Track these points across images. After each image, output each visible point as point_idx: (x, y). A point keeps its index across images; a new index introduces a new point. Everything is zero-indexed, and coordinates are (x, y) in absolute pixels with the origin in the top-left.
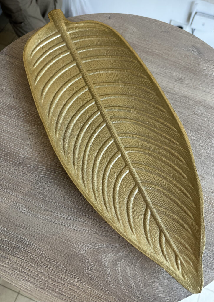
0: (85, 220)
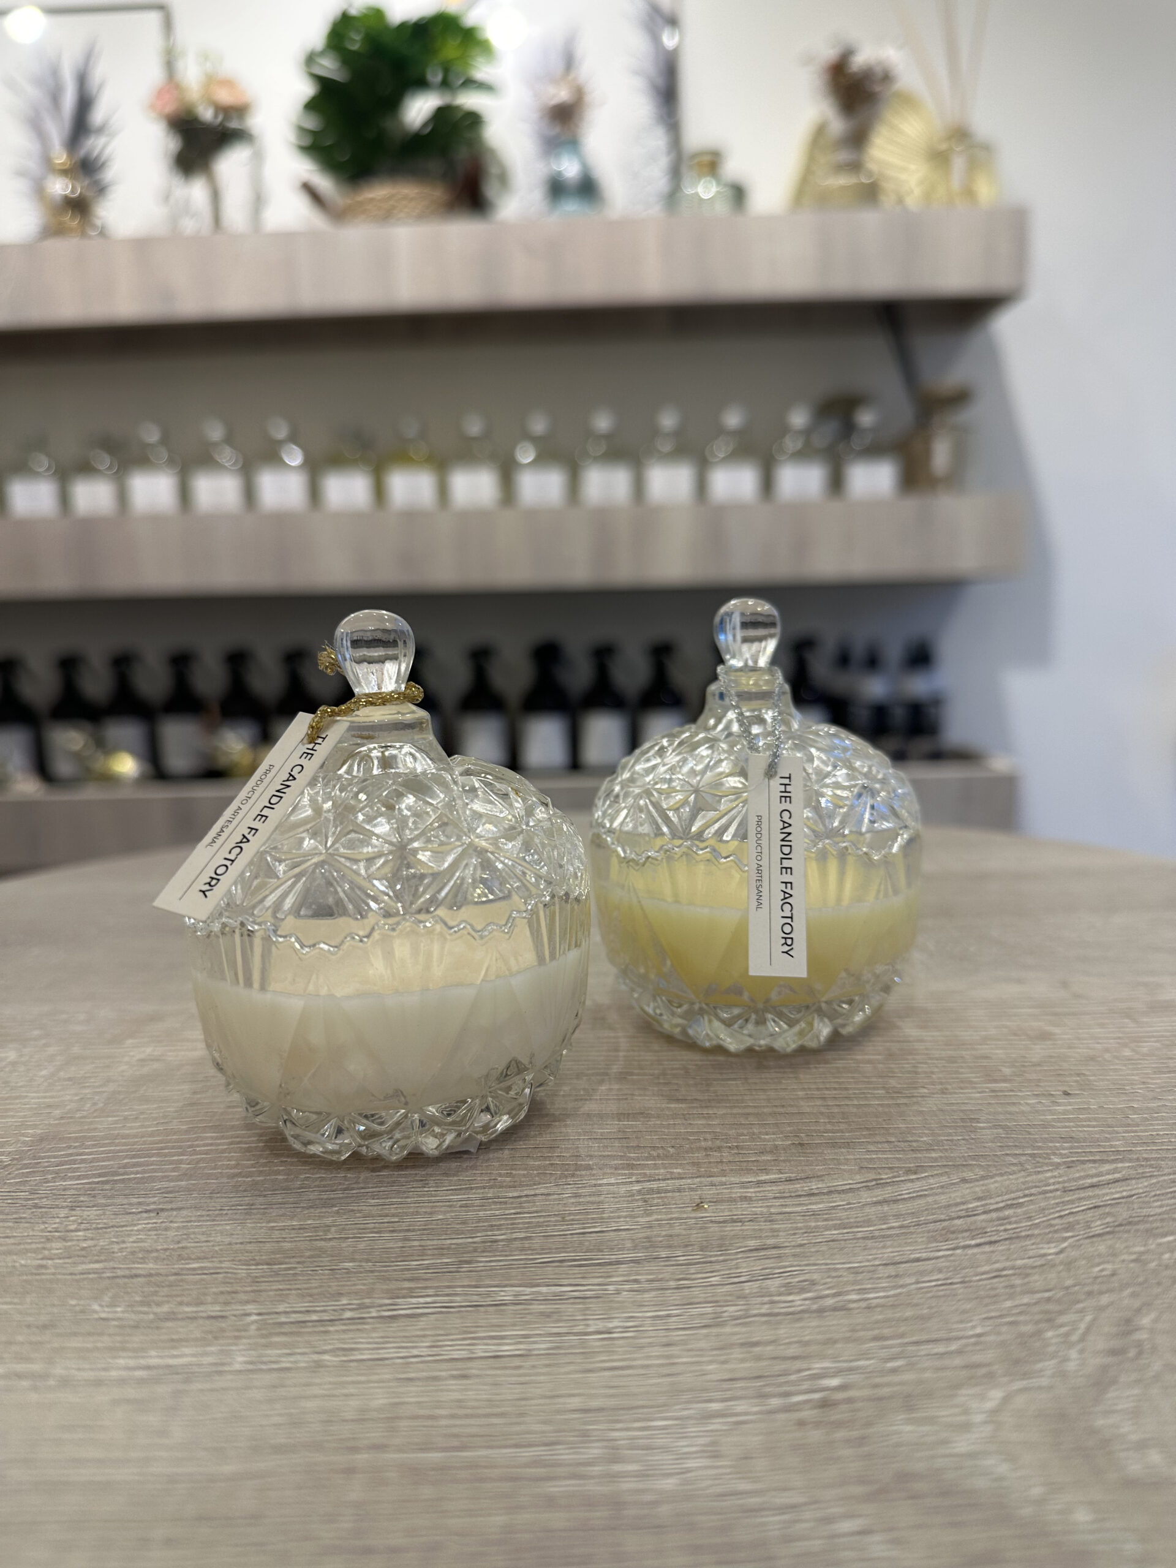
0: (566, 1282)
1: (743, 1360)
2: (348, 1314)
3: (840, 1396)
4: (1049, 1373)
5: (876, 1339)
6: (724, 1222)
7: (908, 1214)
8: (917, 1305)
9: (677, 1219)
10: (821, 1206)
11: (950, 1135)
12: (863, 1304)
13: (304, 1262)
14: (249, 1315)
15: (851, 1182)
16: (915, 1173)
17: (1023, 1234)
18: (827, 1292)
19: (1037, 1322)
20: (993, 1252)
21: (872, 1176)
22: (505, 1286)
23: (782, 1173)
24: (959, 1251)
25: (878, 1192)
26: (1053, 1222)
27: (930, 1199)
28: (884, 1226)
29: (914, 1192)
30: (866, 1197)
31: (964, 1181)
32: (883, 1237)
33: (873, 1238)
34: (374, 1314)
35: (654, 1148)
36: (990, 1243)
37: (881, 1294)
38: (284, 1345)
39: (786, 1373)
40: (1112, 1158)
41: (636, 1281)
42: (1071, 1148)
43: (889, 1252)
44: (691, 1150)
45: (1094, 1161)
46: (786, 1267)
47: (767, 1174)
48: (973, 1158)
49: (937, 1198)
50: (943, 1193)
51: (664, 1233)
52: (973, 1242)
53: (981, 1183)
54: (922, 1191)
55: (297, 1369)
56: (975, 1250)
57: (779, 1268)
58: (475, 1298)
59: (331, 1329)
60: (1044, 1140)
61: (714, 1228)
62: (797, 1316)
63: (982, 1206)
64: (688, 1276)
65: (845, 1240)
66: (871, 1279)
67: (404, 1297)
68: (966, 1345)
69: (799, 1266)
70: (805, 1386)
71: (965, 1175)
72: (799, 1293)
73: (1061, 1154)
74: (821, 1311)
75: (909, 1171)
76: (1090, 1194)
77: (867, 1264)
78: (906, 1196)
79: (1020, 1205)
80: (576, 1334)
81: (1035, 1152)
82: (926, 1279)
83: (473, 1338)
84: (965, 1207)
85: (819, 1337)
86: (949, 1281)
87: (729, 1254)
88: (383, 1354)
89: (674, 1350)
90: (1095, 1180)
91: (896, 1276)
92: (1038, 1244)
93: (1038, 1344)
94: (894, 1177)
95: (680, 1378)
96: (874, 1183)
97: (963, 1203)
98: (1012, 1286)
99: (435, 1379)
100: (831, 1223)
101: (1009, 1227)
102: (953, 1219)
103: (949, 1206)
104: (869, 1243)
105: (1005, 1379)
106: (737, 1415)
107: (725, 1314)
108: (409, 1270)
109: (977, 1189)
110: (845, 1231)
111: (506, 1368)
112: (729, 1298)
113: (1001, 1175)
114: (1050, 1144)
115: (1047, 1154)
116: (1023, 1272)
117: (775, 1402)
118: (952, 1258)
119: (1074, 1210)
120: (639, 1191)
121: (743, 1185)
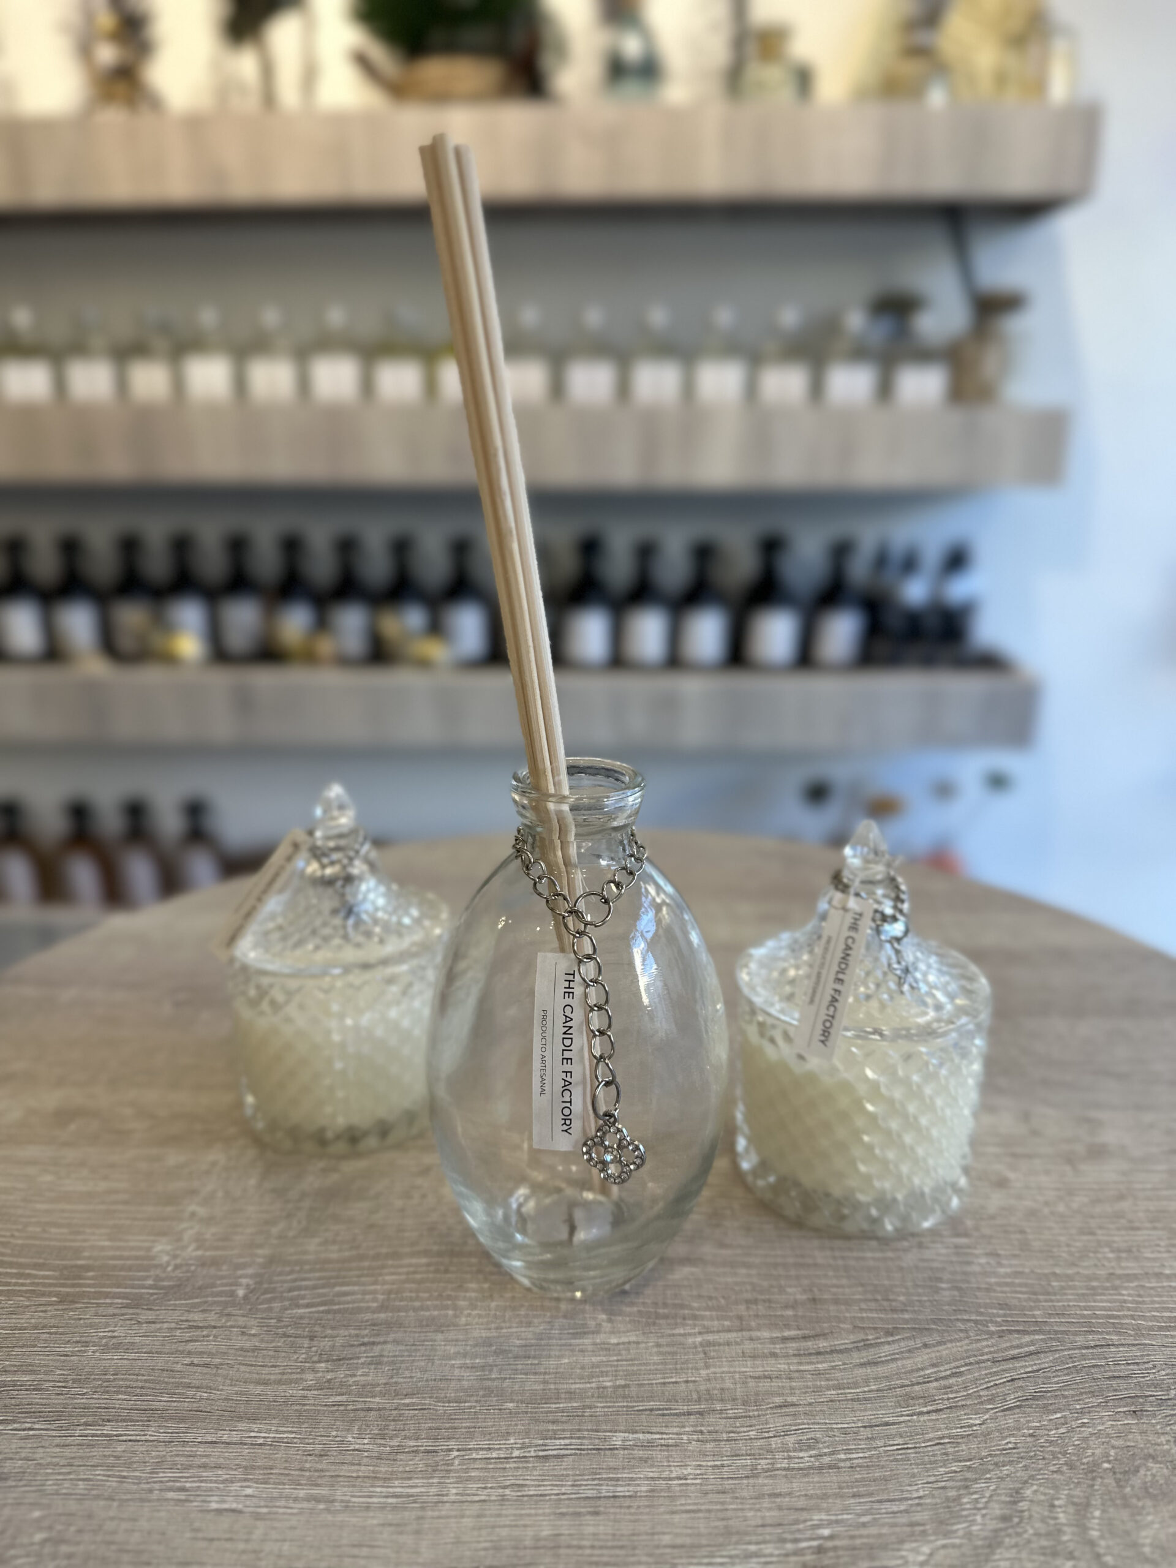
1: (770, 1509)
2: (516, 1453)
3: (830, 1544)
4: (961, 1533)
5: (854, 1496)
6: (759, 1378)
7: (884, 1377)
8: (883, 1467)
9: (727, 1373)
10: (825, 1365)
11: (919, 1295)
12: (848, 1464)
13: (480, 1401)
14: (451, 1450)
15: (846, 1341)
16: (892, 1335)
17: (960, 1404)
18: (826, 1450)
19: (959, 1488)
20: (938, 1420)
21: (862, 1336)
22: (616, 1432)
23: (799, 1329)
24: (915, 1417)
25: (864, 1353)
26: (982, 1393)
27: (900, 1363)
28: (866, 1389)
29: (890, 1355)
30: (857, 1358)
31: (925, 1346)
32: (865, 1399)
33: (858, 1400)
34: (533, 1454)
35: (710, 1298)
36: (937, 1411)
37: (861, 1455)
38: (479, 1479)
39: (796, 1522)
40: (1032, 1329)
41: (701, 1432)
42: (1005, 1315)
43: (868, 1416)
44: (736, 1303)
45: (1018, 1332)
46: (799, 1424)
47: (789, 1329)
48: (934, 1321)
49: (904, 1362)
50: (908, 1358)
51: (718, 1386)
52: (925, 1410)
53: (936, 1349)
54: (894, 1354)
55: (490, 1501)
56: (926, 1417)
57: (795, 1425)
58: (597, 1441)
59: (508, 1466)
60: (986, 1306)
61: (752, 1383)
62: (805, 1471)
63: (935, 1372)
64: (735, 1429)
65: (839, 1401)
66: (854, 1440)
67: (551, 1439)
68: (911, 1505)
69: (808, 1424)
70: (808, 1534)
71: (926, 1339)
72: (806, 1451)
73: (996, 1322)
74: (821, 1468)
75: (889, 1333)
76: (1011, 1366)
77: (853, 1425)
78: (883, 1359)
79: (961, 1374)
80: (664, 1479)
81: (978, 1318)
82: (891, 1443)
83: (599, 1479)
84: (922, 1373)
85: (818, 1492)
86: (906, 1446)
87: (761, 1410)
88: (542, 1490)
89: (727, 1498)
90: (1016, 1352)
91: (872, 1439)
92: (968, 1414)
93: (958, 1508)
94: (877, 1338)
95: (731, 1522)
96: (862, 1344)
97: (922, 1369)
98: (946, 1454)
99: (579, 1514)
100: (831, 1383)
101: (951, 1396)
102: (913, 1385)
103: (912, 1371)
104: (856, 1405)
105: (932, 1538)
106: (765, 1556)
107: (759, 1467)
108: (551, 1412)
109: (933, 1355)
110: (840, 1392)
111: (621, 1507)
112: (761, 1452)
113: (951, 1341)
114: (990, 1311)
115: (986, 1321)
116: (955, 1441)
117: (789, 1546)
118: (910, 1424)
119: (997, 1382)
120: (701, 1344)
121: (773, 1341)
